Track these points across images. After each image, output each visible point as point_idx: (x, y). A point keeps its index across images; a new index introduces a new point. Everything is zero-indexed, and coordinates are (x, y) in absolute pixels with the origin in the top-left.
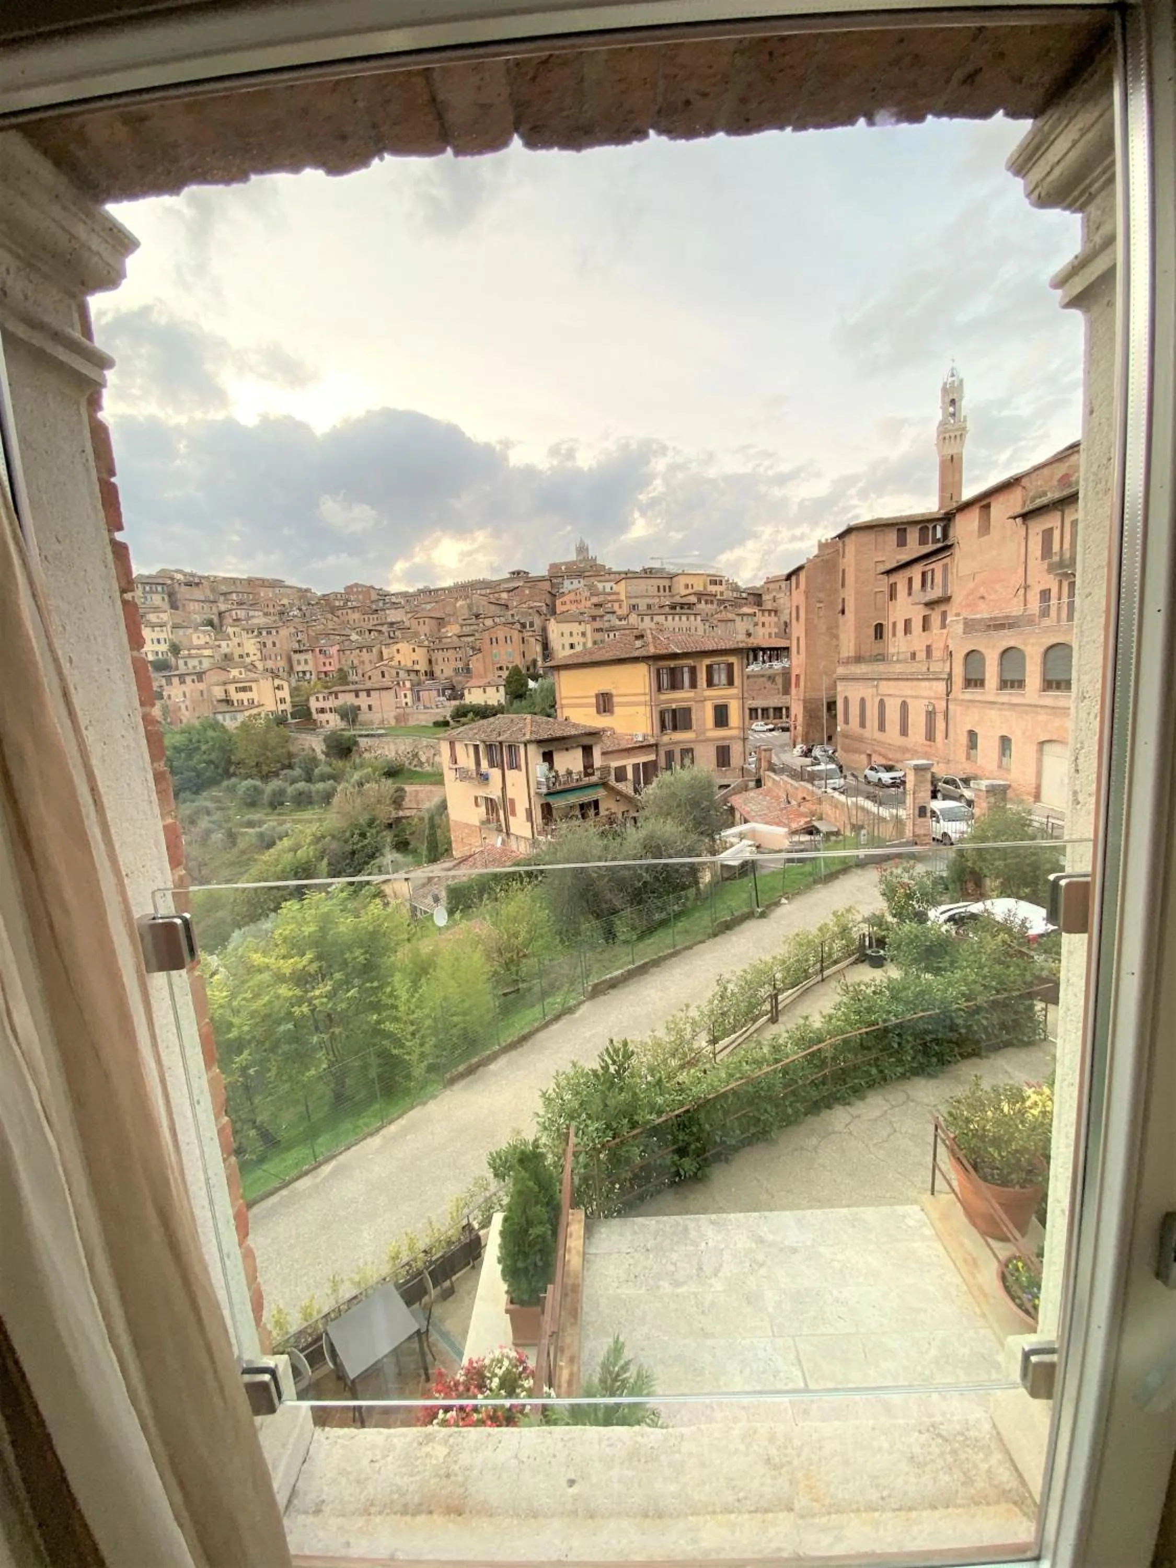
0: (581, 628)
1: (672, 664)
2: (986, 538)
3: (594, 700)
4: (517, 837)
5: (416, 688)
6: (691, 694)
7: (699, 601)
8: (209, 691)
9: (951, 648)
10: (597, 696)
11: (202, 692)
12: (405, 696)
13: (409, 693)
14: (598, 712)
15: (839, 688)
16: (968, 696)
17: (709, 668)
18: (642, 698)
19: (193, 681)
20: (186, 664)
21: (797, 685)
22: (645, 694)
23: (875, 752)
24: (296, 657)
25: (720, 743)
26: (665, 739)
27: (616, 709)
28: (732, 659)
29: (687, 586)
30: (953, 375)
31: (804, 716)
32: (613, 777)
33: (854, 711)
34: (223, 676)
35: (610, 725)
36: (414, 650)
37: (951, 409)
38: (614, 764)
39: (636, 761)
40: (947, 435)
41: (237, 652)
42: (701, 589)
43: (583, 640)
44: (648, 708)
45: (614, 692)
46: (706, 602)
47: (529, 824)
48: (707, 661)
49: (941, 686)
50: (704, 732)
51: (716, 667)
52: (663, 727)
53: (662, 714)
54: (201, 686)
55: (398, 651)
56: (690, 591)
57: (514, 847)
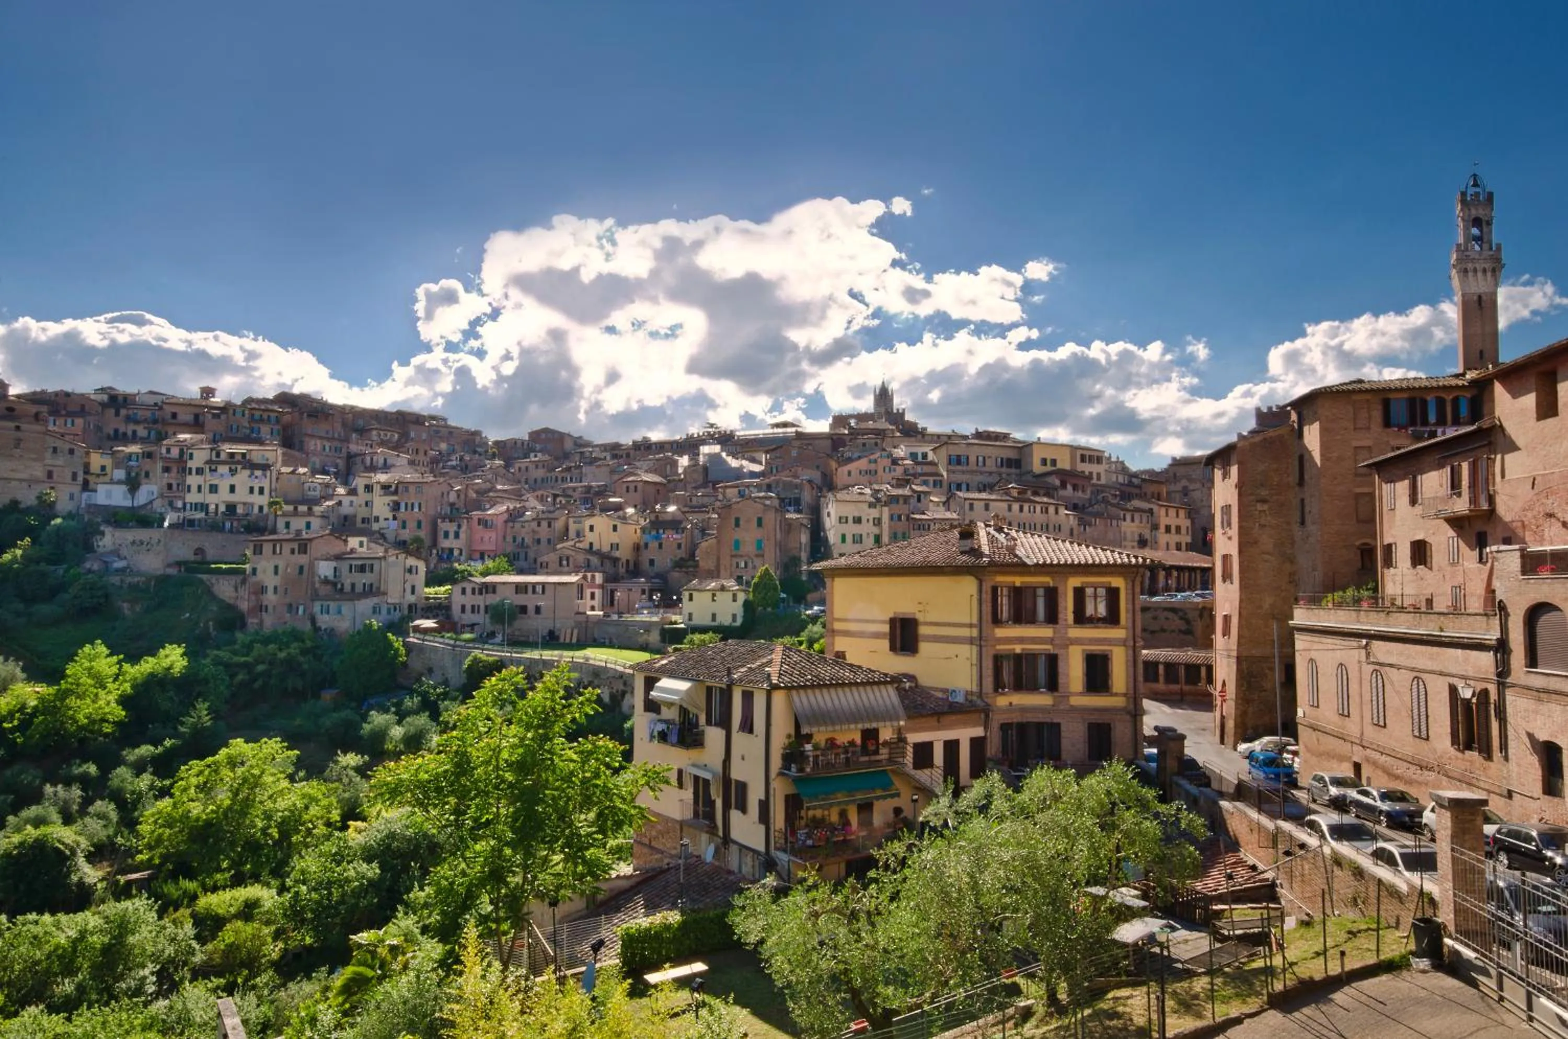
0: (874, 513)
1: (1018, 581)
2: (1550, 421)
3: (886, 628)
4: (742, 847)
5: (610, 586)
6: (1046, 632)
7: (1063, 485)
8: (312, 566)
9: (1499, 596)
10: (892, 621)
11: (301, 568)
12: (593, 596)
13: (598, 592)
14: (893, 648)
15: (1299, 645)
16: (1537, 682)
17: (1079, 593)
18: (965, 632)
19: (293, 552)
20: (287, 525)
21: (1226, 632)
22: (971, 626)
23: (1368, 760)
24: (444, 526)
25: (1095, 718)
26: (1002, 701)
27: (924, 647)
28: (1118, 582)
29: (1044, 462)
30: (1476, 185)
31: (1239, 686)
32: (909, 759)
33: (1329, 685)
34: (337, 547)
35: (911, 671)
36: (615, 528)
37: (1475, 231)
38: (914, 738)
39: (951, 735)
40: (1470, 266)
41: (363, 512)
42: (1067, 466)
43: (876, 530)
44: (975, 649)
45: (920, 617)
46: (1075, 488)
47: (762, 828)
48: (1075, 582)
49: (1485, 661)
50: (1067, 697)
51: (1089, 591)
52: (998, 685)
53: (998, 659)
54: (303, 559)
55: (591, 528)
56: (1049, 468)
57: (734, 866)
